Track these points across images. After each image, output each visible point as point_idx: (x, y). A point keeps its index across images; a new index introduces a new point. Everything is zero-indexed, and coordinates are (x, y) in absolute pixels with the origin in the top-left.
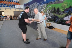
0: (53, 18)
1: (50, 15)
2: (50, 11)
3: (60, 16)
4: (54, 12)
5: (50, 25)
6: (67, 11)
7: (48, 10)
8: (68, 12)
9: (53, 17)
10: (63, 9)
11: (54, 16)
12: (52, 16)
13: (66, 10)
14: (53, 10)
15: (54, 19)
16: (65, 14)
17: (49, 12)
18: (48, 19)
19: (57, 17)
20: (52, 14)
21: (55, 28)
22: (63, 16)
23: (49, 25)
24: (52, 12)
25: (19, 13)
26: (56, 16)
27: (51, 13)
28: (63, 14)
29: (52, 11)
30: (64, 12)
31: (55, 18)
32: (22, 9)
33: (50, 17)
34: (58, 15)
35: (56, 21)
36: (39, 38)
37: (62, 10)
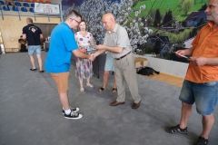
0: (154, 44)
1: (143, 34)
2: (143, 20)
3: (173, 37)
4: (155, 26)
5: (145, 64)
6: (195, 20)
7: (137, 19)
8: (196, 23)
9: (153, 41)
10: (183, 16)
11: (154, 37)
12: (150, 37)
13: (193, 17)
14: (153, 20)
15: (155, 46)
16: (187, 31)
17: (142, 24)
18: (138, 45)
19: (165, 39)
20: (150, 31)
21: (158, 73)
22: (182, 35)
23: (142, 63)
24: (149, 26)
25: (48, 28)
26: (161, 37)
27: (146, 28)
28: (183, 30)
29: (149, 21)
30: (184, 24)
31: (158, 43)
32: (58, 16)
33: (143, 40)
34: (167, 34)
35: (163, 51)
36: (119, 100)
37: (179, 18)
